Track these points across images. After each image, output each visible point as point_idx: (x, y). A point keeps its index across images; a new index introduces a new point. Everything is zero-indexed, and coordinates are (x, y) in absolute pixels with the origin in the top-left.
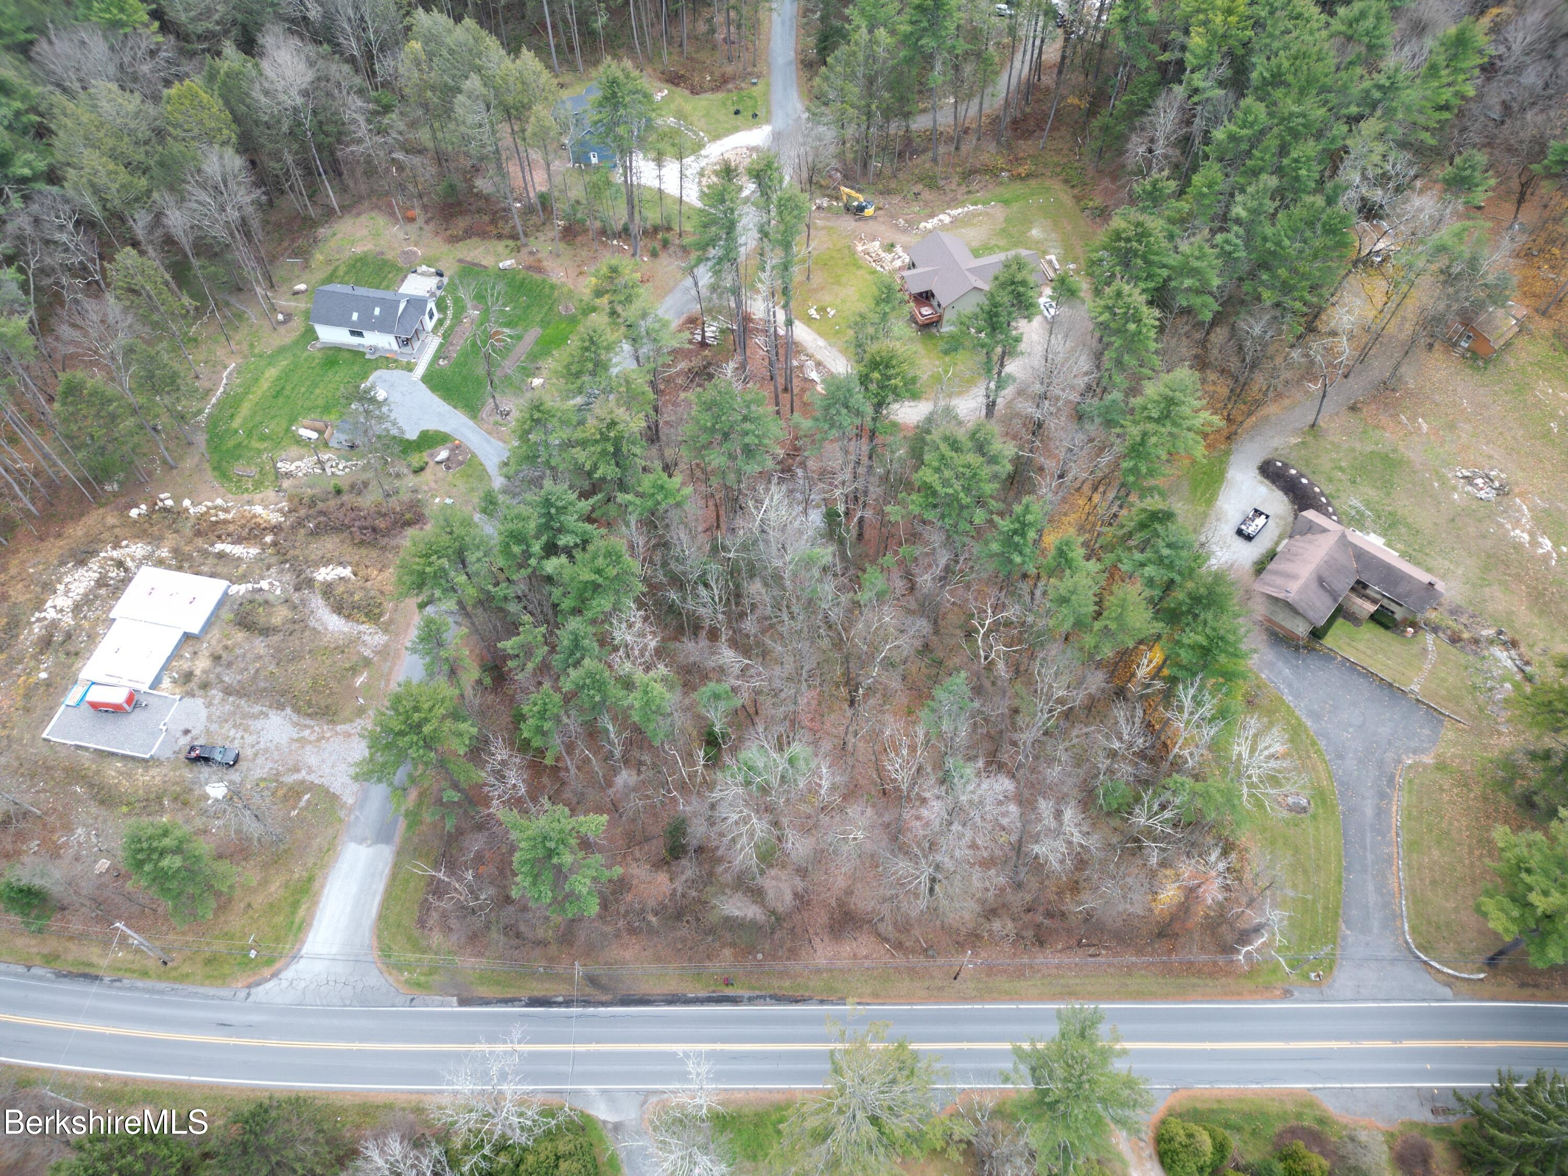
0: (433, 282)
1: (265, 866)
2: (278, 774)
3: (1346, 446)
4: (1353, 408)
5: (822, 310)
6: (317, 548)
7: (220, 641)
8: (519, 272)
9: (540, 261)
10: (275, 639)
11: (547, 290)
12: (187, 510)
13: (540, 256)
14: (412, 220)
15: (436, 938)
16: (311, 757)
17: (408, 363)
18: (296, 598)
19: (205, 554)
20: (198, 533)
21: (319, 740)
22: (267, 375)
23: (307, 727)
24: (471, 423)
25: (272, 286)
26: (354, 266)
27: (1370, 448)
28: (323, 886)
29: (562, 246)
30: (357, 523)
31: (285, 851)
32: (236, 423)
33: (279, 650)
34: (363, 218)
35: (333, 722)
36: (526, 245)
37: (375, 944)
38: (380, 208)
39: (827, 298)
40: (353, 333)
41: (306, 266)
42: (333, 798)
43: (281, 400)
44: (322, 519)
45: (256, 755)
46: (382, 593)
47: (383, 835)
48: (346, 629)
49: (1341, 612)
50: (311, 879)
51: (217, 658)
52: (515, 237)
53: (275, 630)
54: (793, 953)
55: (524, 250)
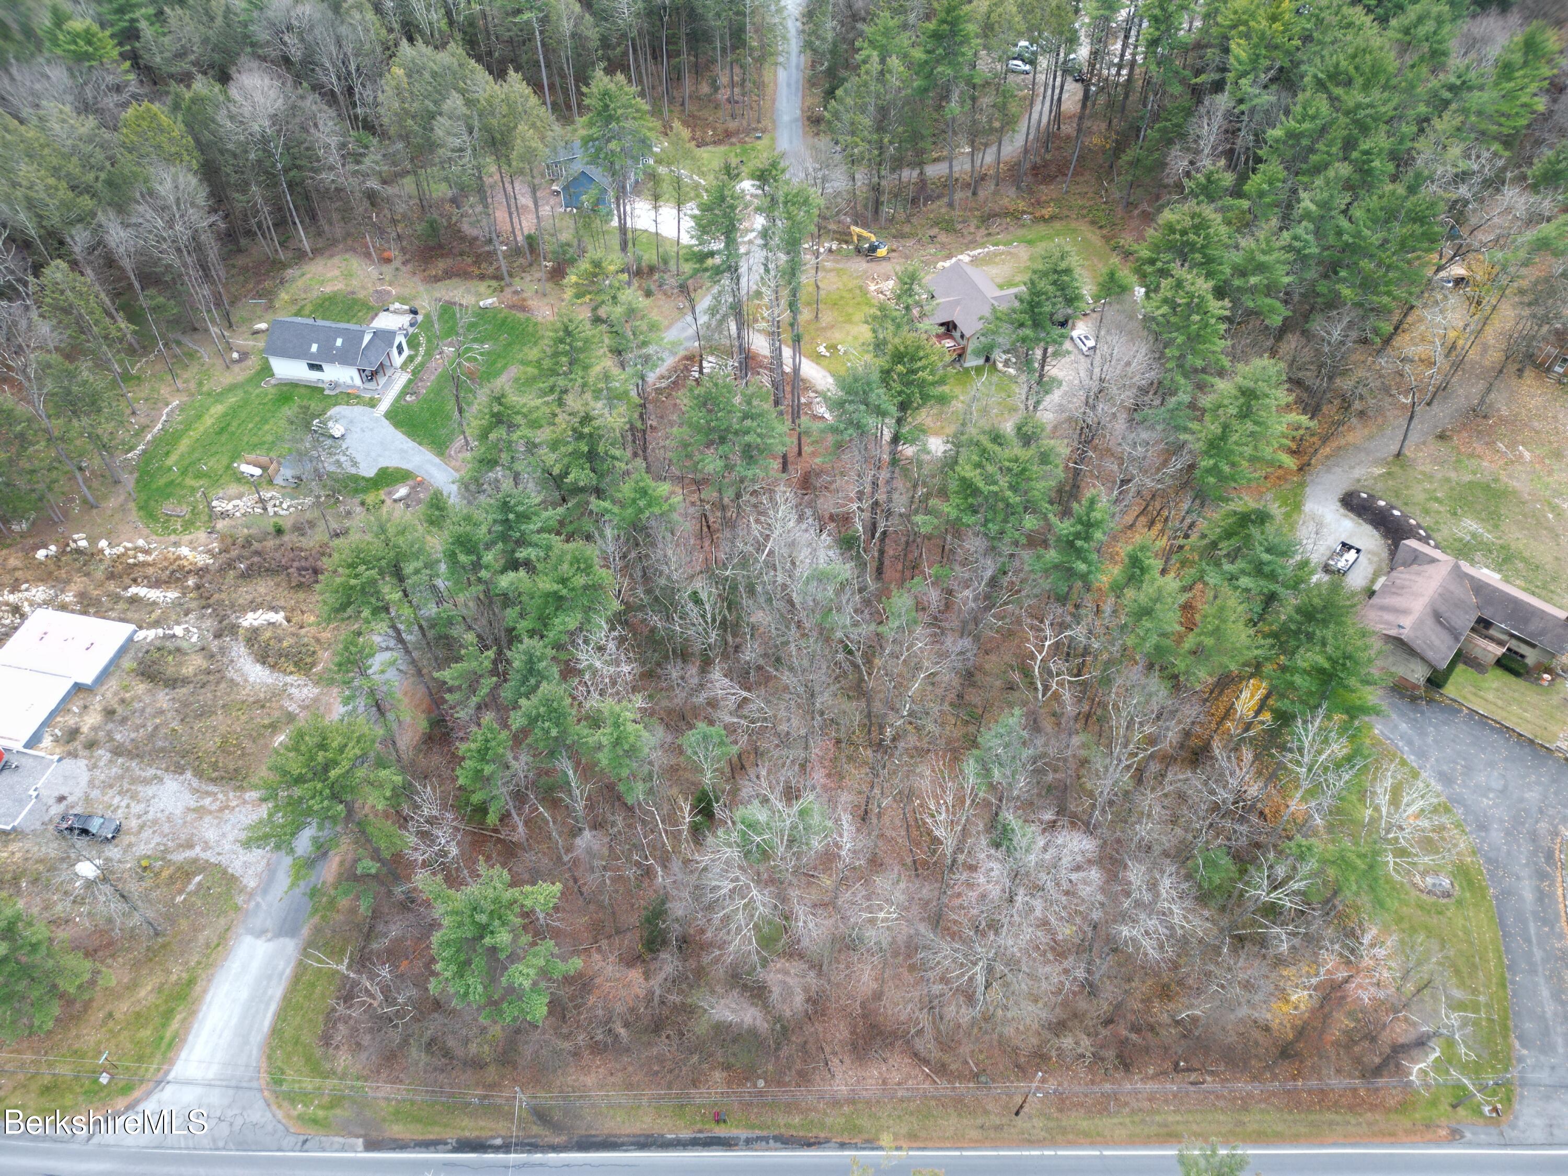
0: (406, 319)
1: (136, 965)
2: (167, 851)
3: (1439, 476)
4: (1442, 437)
5: (832, 348)
6: (245, 593)
7: (115, 694)
8: (501, 311)
9: (524, 300)
10: (182, 692)
11: (530, 329)
12: (102, 551)
13: (525, 295)
14: (388, 261)
15: (343, 1060)
16: (209, 831)
17: (372, 399)
18: (214, 646)
19: (117, 598)
20: (111, 576)
21: (221, 810)
22: (213, 411)
23: (208, 793)
24: (437, 460)
25: (231, 326)
26: (321, 306)
27: (1468, 478)
28: (205, 991)
29: (549, 286)
30: (296, 564)
31: (164, 946)
32: (170, 461)
33: (186, 705)
34: (336, 260)
35: (241, 788)
36: (510, 285)
37: (264, 1065)
38: (354, 250)
39: (837, 335)
40: (312, 367)
41: (270, 307)
42: (230, 880)
43: (224, 438)
44: (256, 559)
45: (142, 827)
46: (318, 641)
47: (287, 929)
48: (270, 681)
49: (1460, 657)
50: (191, 982)
51: (109, 713)
52: (498, 277)
53: (185, 681)
54: (804, 1077)
55: (508, 290)
